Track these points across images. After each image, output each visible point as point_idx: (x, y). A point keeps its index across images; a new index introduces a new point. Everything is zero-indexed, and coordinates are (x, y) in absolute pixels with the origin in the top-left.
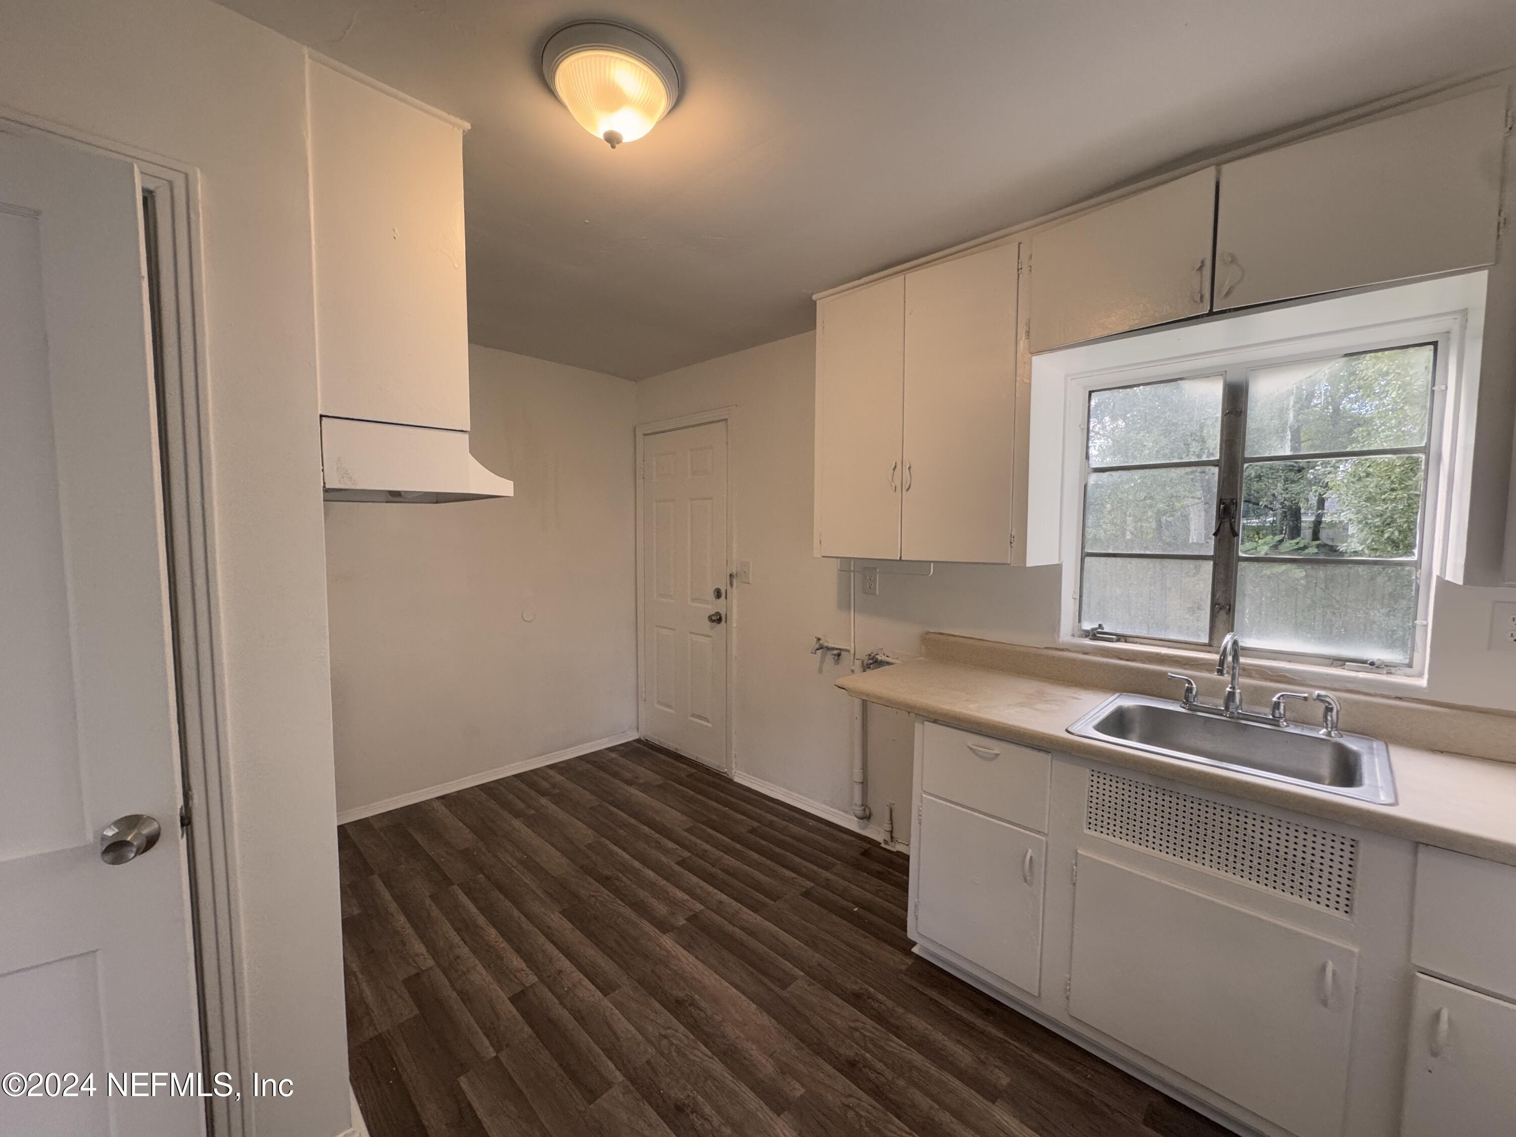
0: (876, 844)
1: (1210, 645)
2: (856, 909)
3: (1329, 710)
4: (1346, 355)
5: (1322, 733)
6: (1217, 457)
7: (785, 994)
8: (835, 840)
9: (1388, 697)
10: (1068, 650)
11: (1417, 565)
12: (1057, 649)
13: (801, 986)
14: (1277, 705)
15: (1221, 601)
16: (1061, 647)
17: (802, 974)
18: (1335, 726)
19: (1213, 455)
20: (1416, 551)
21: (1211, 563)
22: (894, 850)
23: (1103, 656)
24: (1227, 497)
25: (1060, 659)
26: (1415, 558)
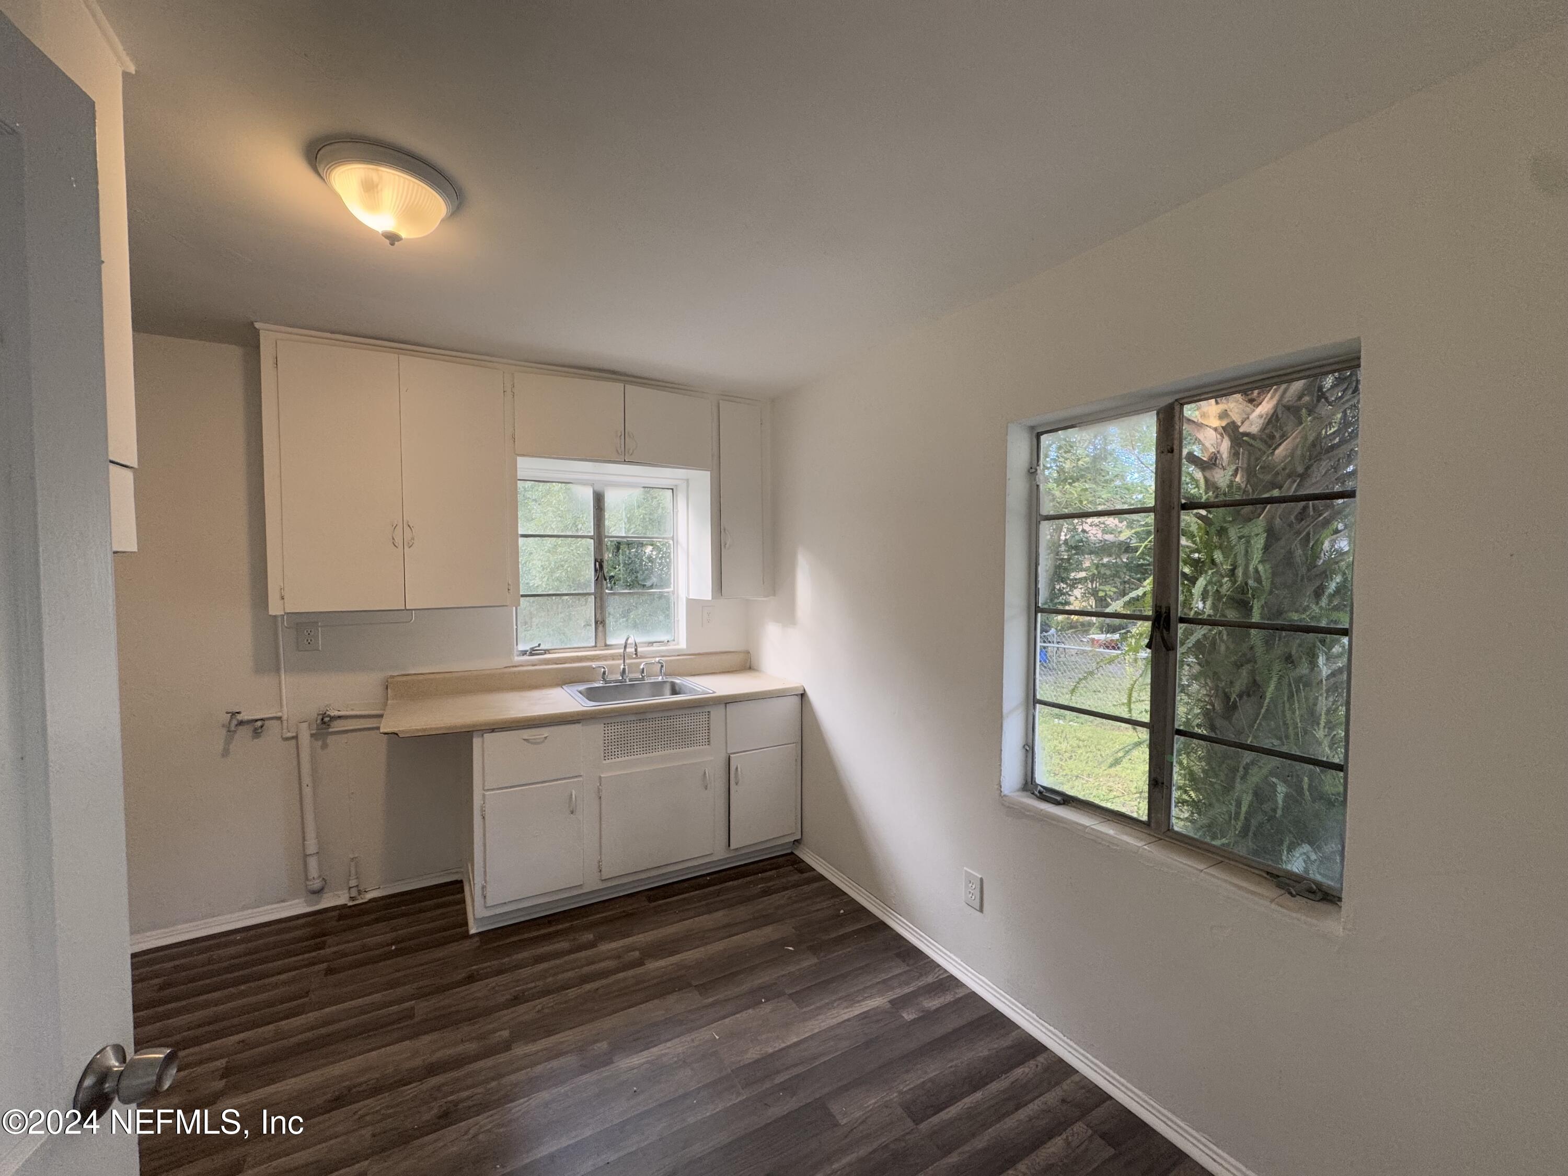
0: (344, 906)
1: (596, 646)
2: (393, 948)
3: (662, 666)
4: (644, 487)
5: (660, 679)
6: (592, 534)
7: (416, 1020)
8: (296, 928)
9: (674, 656)
10: (522, 666)
11: (673, 592)
12: (513, 667)
13: (422, 1008)
14: (643, 671)
15: (600, 619)
16: (517, 664)
17: (413, 1002)
18: (666, 675)
19: (590, 532)
20: (672, 586)
21: (593, 597)
22: (366, 900)
23: (546, 664)
24: (599, 558)
25: (519, 672)
26: (672, 589)
